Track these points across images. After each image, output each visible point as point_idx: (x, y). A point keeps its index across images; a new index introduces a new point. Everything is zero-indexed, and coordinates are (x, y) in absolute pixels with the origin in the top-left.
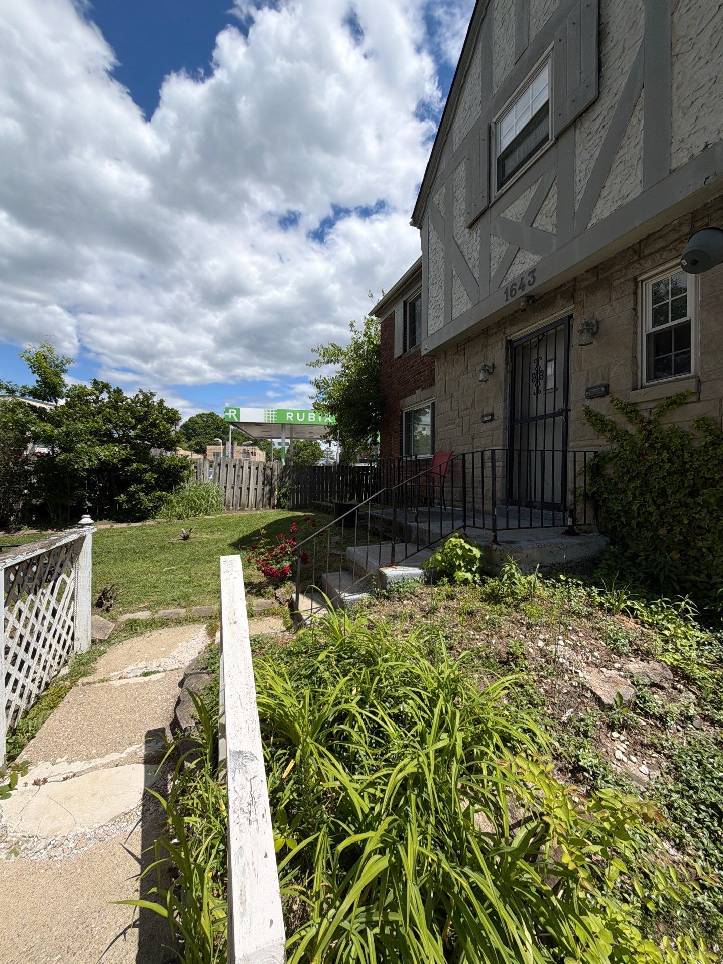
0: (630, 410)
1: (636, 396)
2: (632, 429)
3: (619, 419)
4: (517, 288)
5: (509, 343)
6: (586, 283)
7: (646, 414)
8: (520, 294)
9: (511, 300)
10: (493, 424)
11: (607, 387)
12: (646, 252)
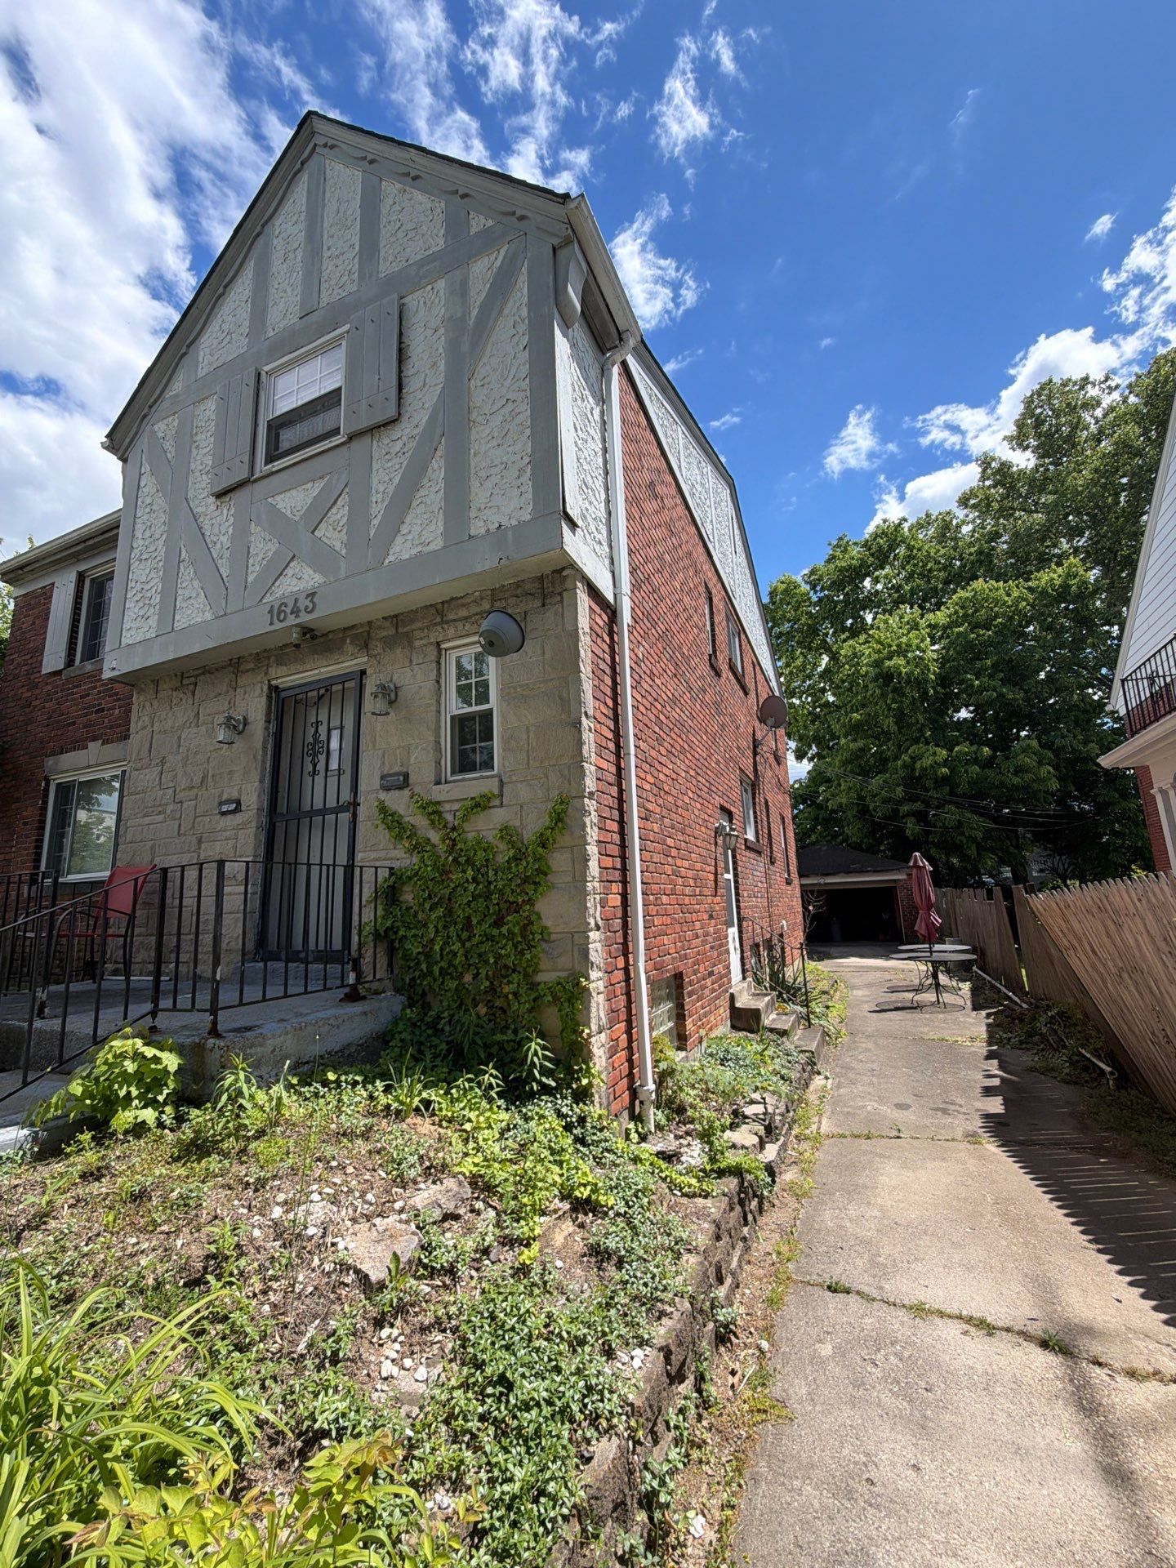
0: (433, 810)
1: (439, 793)
2: (435, 837)
3: (420, 821)
4: (288, 610)
5: (274, 690)
6: (384, 633)
7: (449, 817)
8: (292, 620)
9: (278, 626)
10: (239, 818)
11: (406, 776)
12: (451, 616)
